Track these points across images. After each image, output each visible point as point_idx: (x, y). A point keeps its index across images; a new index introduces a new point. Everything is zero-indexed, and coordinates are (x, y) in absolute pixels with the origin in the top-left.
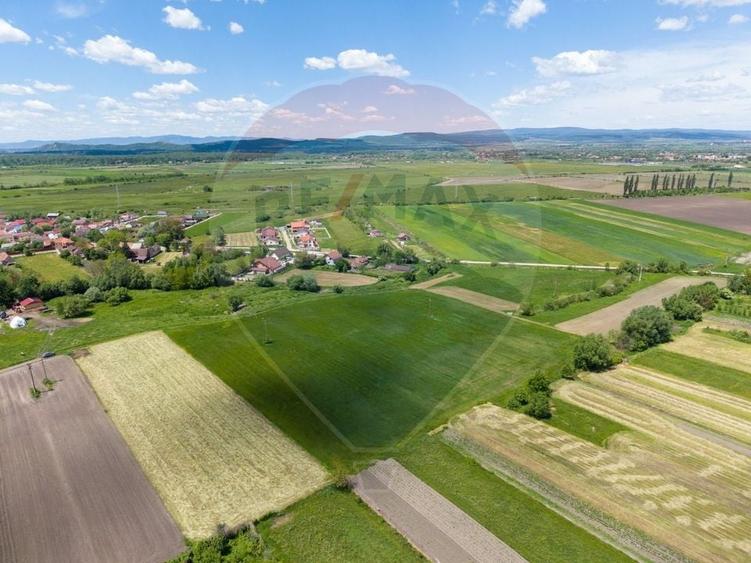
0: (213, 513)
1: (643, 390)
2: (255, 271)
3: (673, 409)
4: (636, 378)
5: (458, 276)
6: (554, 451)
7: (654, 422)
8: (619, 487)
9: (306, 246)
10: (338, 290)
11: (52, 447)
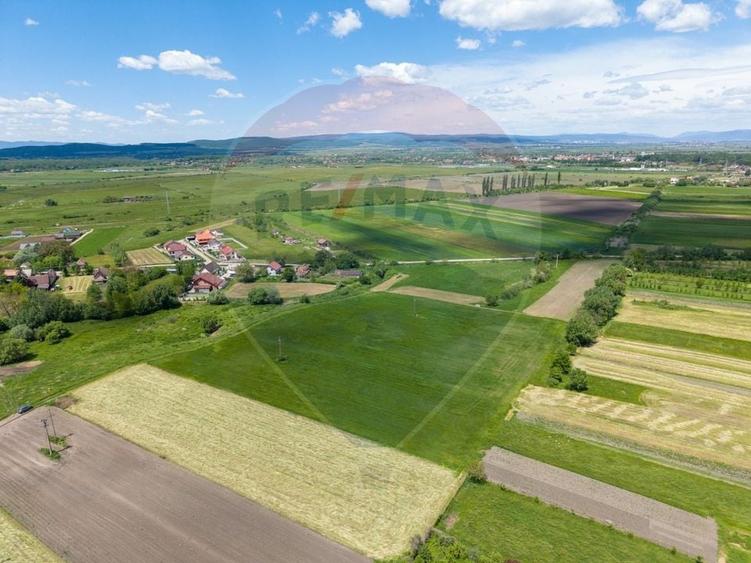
0: (379, 531)
1: (630, 356)
2: (197, 290)
3: (664, 368)
4: (618, 347)
5: (404, 276)
6: (612, 416)
7: (661, 380)
8: (679, 433)
9: (229, 258)
10: (306, 300)
11: (136, 507)
